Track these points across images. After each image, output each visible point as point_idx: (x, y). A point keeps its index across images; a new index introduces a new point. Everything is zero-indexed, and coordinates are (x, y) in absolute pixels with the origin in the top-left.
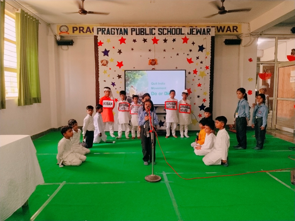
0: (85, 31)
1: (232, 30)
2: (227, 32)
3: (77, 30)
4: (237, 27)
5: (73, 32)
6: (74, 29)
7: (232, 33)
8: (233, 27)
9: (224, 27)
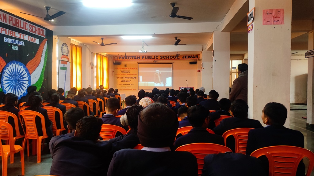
0: (124, 58)
1: (195, 57)
2: (192, 58)
3: (121, 58)
4: (198, 56)
5: (119, 59)
6: (120, 57)
7: (195, 58)
8: (196, 56)
9: (191, 56)
